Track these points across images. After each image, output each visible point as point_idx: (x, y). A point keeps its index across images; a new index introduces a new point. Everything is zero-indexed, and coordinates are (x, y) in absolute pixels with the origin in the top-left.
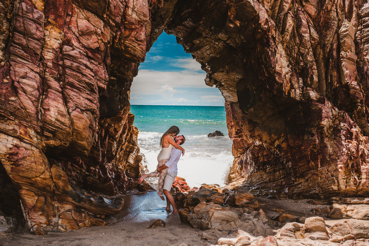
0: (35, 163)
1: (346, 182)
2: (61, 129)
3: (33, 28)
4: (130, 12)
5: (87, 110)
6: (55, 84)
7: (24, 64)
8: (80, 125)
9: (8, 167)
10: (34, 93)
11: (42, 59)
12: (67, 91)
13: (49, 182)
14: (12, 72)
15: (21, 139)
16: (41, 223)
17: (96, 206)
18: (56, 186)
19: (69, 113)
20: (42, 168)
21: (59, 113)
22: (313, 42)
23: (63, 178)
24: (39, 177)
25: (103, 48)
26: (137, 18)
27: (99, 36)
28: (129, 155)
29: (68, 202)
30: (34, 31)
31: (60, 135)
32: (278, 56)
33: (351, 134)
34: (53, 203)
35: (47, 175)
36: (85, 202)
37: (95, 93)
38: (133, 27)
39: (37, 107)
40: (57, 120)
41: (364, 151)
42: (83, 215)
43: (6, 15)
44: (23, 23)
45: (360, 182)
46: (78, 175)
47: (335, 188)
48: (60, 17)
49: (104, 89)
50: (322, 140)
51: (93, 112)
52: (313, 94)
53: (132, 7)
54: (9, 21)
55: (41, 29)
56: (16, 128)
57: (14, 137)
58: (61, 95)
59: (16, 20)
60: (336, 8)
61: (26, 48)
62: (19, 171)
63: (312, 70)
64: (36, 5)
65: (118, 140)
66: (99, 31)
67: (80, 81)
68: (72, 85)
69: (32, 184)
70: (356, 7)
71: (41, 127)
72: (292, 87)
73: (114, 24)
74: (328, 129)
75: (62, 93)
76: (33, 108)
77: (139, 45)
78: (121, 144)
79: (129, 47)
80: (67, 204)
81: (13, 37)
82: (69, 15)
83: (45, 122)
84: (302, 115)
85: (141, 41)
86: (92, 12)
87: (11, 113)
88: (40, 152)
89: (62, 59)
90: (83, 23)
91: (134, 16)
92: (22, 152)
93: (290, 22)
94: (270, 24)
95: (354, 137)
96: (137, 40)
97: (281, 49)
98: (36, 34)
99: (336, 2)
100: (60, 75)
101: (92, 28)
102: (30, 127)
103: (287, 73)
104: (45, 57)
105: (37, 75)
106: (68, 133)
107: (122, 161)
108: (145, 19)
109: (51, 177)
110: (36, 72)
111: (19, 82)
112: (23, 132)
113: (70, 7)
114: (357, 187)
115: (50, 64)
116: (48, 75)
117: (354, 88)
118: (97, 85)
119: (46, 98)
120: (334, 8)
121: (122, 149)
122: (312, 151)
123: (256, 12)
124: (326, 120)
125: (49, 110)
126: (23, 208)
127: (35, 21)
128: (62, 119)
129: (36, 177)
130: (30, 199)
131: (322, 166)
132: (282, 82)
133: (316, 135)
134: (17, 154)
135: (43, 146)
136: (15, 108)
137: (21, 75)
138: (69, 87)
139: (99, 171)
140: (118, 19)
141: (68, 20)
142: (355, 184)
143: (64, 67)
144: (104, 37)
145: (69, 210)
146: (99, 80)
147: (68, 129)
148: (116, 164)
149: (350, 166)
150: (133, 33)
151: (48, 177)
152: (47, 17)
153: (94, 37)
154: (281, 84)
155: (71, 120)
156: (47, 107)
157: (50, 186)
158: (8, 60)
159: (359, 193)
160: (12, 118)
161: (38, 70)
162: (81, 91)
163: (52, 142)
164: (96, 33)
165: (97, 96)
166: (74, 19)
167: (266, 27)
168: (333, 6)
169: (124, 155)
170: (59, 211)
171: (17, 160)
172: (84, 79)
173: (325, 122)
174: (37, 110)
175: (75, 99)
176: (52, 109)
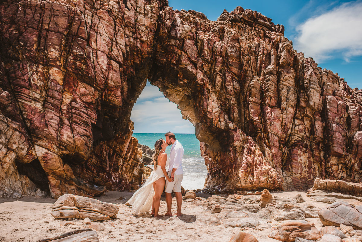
0: (56, 162)
1: (246, 181)
2: (69, 145)
3: (56, 94)
4: (109, 82)
5: (84, 135)
6: (66, 122)
7: (51, 112)
8: (78, 143)
9: (42, 164)
10: (56, 127)
11: (61, 109)
12: (73, 125)
13: (63, 173)
14: (46, 116)
15: (49, 150)
16: (58, 194)
17: (89, 189)
18: (67, 175)
19: (74, 137)
20: (59, 165)
21: (68, 137)
22: (236, 91)
23: (70, 171)
24: (57, 169)
25: (94, 102)
26: (114, 84)
27: (92, 95)
28: (133, 169)
29: (73, 185)
30: (57, 96)
31: (69, 148)
32: (210, 101)
33: (251, 150)
34: (65, 185)
35: (62, 169)
36: (83, 186)
37: (90, 126)
38: (112, 89)
39: (57, 134)
40: (67, 140)
41: (257, 161)
42: (81, 192)
43: (45, 88)
44: (52, 92)
45: (253, 181)
46: (90, 177)
47: (239, 185)
48: (71, 87)
49: (94, 124)
50: (235, 155)
51: (87, 136)
52: (231, 125)
53: (110, 79)
54: (46, 91)
55: (60, 95)
56: (47, 144)
57: (46, 148)
58: (70, 127)
59: (49, 91)
60: (252, 69)
61: (53, 105)
62: (47, 166)
63: (234, 109)
64: (59, 83)
65: (124, 157)
66: (91, 93)
67: (80, 120)
68: (76, 122)
69: (54, 173)
70: (263, 67)
71: (59, 144)
72: (219, 121)
73: (100, 89)
74: (239, 148)
75: (71, 126)
76: (55, 134)
77: (117, 98)
78: (126, 160)
79: (111, 100)
80: (72, 186)
81: (47, 99)
82: (76, 86)
83: (61, 141)
84: (226, 138)
85: (118, 96)
86: (88, 84)
87: (44, 137)
88: (58, 157)
89: (71, 109)
90: (83, 90)
91: (112, 83)
92: (49, 156)
93: (219, 79)
94: (204, 81)
95: (252, 153)
96: (116, 96)
97: (213, 96)
98: (58, 97)
99: (251, 65)
100: (70, 117)
101: (88, 92)
102: (53, 144)
103: (217, 112)
104: (63, 108)
105: (58, 118)
106: (73, 147)
107: (128, 172)
108: (119, 85)
109: (64, 170)
110: (58, 116)
111: (49, 121)
112: (50, 146)
113: (76, 82)
114: (252, 185)
115: (65, 112)
116: (63, 117)
117: (256, 121)
118: (91, 122)
119: (62, 129)
120: (250, 69)
121: (128, 164)
122: (230, 162)
123: (194, 74)
124: (237, 142)
125: (63, 135)
126: (50, 186)
127: (57, 91)
128: (70, 140)
129: (56, 169)
130: (53, 181)
131: (235, 171)
132: (212, 118)
133: (232, 152)
134: (47, 157)
135: (60, 154)
136: (46, 134)
137: (50, 118)
138: (74, 123)
139: (106, 177)
140: (102, 87)
141: (75, 88)
142: (250, 183)
143: (72, 113)
144: (94, 96)
145: (73, 189)
146: (92, 119)
147: (73, 145)
148: (122, 174)
149: (249, 171)
150: (113, 93)
151: (62, 170)
152: (64, 88)
153: (89, 96)
154: (212, 119)
155: (74, 140)
156: (62, 134)
157: (63, 175)
158: (44, 110)
159: (254, 188)
160: (45, 139)
161: (59, 115)
162: (80, 125)
163: (65, 152)
164: (90, 94)
165: (90, 128)
166: (78, 88)
167: (202, 83)
168: (249, 67)
169: (130, 168)
170: (68, 189)
171: (47, 160)
172: (82, 119)
173: (236, 143)
174: (57, 135)
175: (78, 129)
176: (65, 135)
